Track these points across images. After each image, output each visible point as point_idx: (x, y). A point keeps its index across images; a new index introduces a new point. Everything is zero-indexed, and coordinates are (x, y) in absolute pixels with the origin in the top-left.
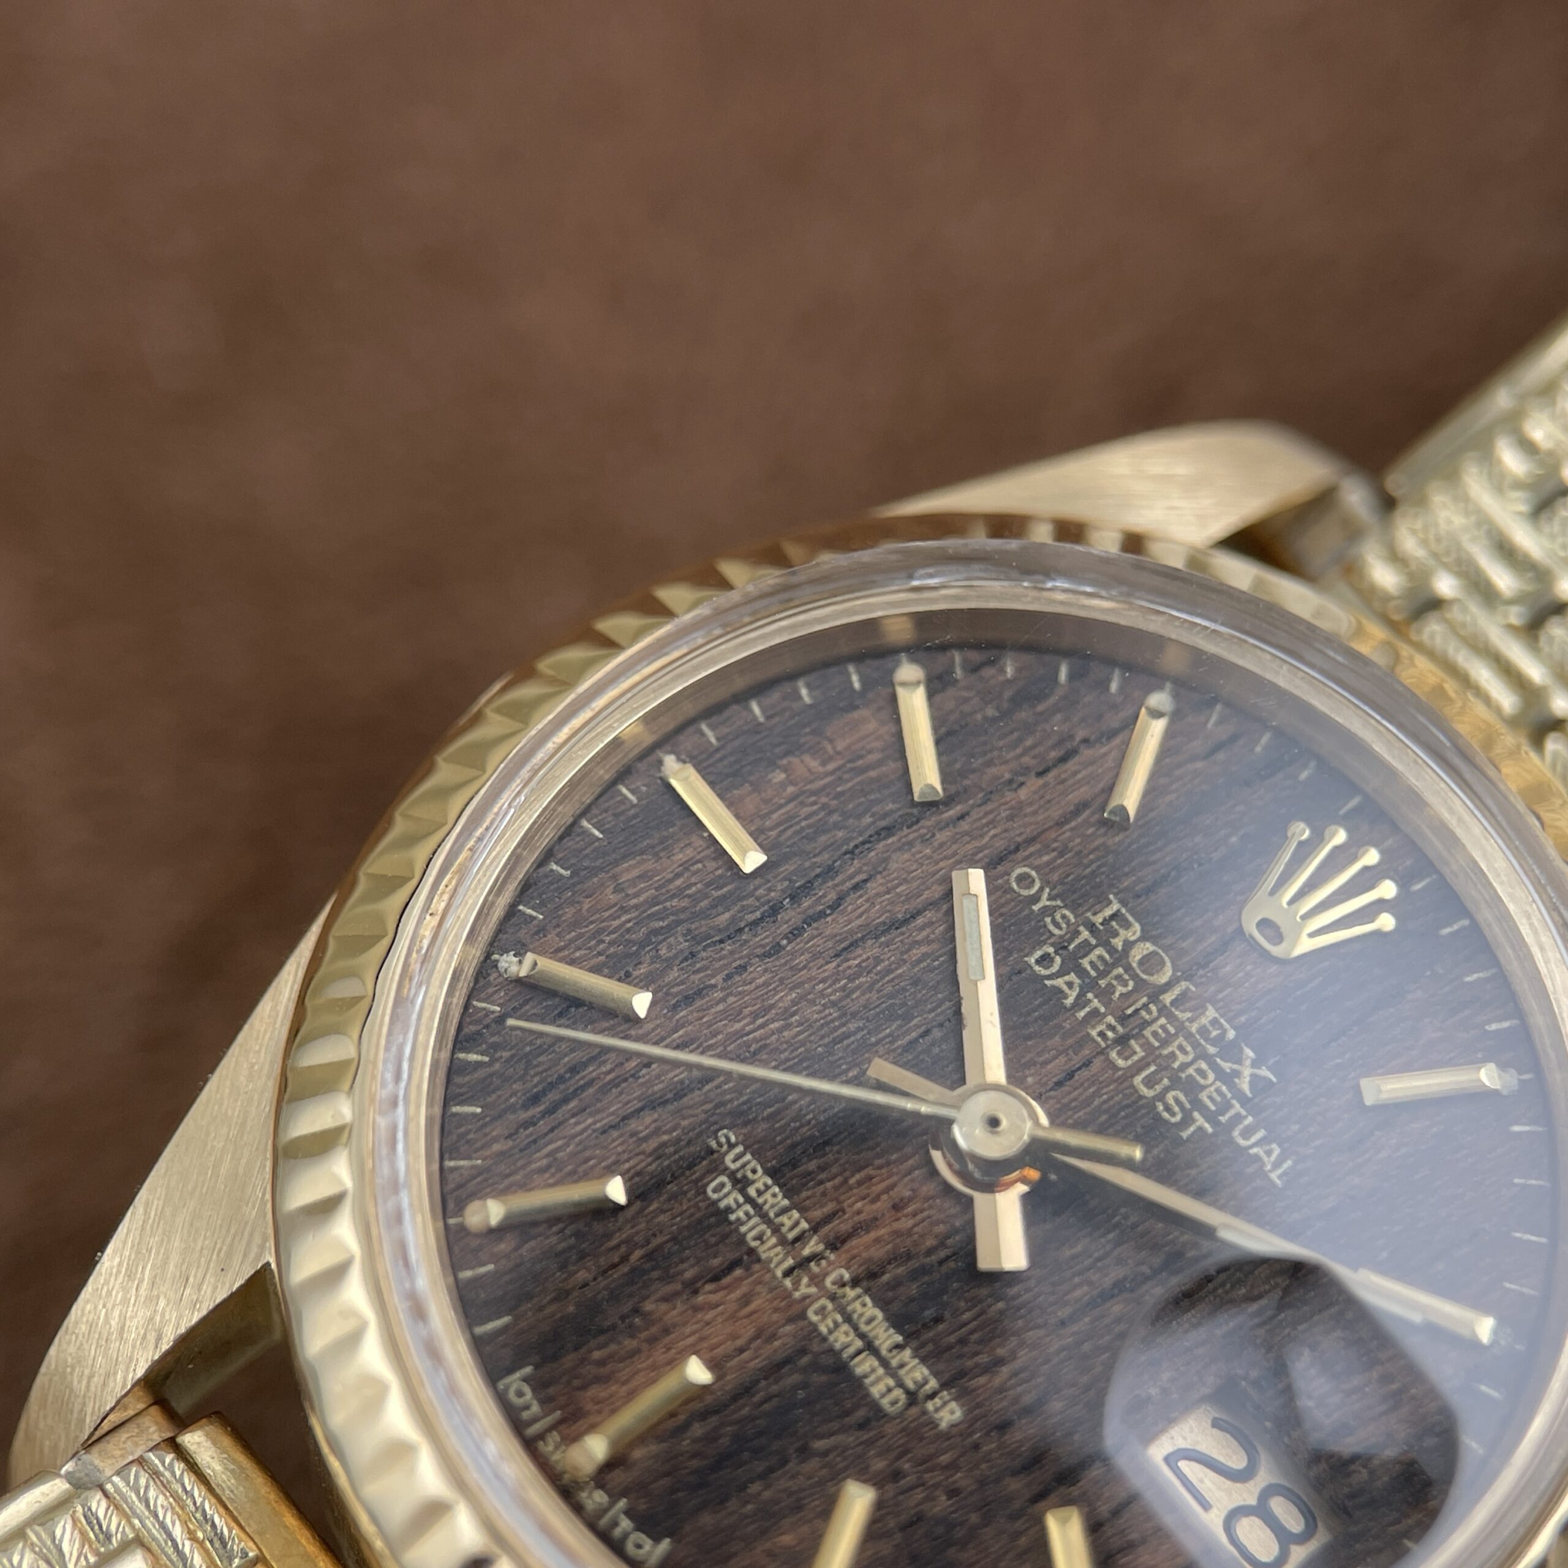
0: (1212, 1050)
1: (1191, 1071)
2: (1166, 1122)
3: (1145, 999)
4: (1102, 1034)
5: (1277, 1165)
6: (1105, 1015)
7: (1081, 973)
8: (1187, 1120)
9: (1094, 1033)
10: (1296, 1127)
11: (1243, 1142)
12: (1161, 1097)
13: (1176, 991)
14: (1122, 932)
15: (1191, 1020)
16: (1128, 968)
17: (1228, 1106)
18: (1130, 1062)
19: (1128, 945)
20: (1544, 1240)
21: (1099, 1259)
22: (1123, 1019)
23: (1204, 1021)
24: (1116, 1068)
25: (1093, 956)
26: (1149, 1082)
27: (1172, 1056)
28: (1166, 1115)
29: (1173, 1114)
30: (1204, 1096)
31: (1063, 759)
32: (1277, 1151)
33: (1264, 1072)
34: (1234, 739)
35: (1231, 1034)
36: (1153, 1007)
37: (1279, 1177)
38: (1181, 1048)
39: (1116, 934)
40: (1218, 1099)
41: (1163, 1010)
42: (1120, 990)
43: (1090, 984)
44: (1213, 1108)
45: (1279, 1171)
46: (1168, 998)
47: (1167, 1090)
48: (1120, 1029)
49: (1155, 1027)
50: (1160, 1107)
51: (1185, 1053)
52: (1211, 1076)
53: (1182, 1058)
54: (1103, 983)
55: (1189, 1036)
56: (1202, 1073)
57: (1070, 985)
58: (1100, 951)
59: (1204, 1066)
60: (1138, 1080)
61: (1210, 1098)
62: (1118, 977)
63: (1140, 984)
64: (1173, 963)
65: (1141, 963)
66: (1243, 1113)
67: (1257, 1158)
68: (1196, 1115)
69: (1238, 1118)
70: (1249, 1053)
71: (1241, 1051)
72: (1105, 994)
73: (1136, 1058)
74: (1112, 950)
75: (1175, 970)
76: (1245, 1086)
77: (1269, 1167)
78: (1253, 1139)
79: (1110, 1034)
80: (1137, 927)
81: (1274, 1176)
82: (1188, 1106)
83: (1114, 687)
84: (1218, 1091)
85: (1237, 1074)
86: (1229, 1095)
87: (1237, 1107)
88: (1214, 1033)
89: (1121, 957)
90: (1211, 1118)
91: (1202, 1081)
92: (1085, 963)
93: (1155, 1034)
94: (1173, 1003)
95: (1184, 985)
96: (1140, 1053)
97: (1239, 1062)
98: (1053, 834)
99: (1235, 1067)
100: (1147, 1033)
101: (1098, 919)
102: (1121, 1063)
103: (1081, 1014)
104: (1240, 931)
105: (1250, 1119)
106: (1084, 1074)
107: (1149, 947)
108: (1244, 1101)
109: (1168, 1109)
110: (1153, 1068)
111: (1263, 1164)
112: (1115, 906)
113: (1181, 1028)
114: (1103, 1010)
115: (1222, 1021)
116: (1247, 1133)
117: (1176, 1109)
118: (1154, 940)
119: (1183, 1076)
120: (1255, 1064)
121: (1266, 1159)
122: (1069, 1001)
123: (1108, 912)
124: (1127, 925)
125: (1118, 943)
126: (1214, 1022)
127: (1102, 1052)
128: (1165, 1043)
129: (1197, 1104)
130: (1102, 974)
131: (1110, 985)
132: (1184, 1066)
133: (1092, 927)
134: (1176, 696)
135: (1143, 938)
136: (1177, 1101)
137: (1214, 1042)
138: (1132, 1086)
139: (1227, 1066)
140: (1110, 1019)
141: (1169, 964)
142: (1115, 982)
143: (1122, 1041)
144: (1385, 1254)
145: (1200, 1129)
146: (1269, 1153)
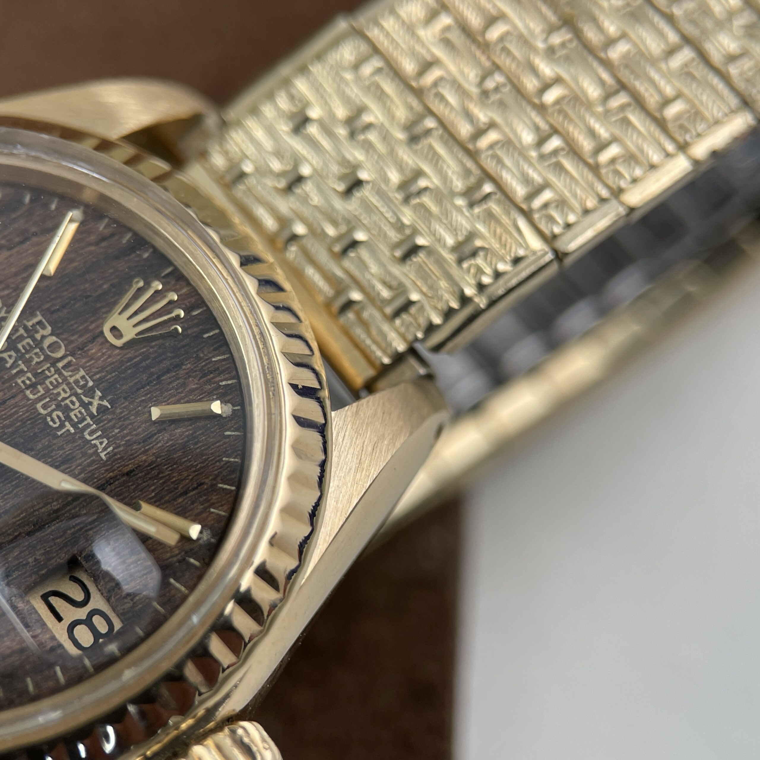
0: (79, 391)
1: (67, 401)
2: (51, 427)
3: (49, 365)
4: (23, 382)
5: (105, 449)
6: (26, 372)
7: (17, 351)
8: (62, 426)
9: (19, 381)
10: (117, 431)
11: (88, 437)
12: (50, 414)
13: (65, 361)
14: (41, 331)
15: (71, 376)
16: (42, 349)
17: (84, 419)
18: (36, 396)
19: (43, 337)
20: (233, 488)
21: (6, 494)
22: (35, 375)
23: (78, 376)
24: (29, 399)
25: (24, 343)
26: (44, 407)
27: (59, 394)
28: (51, 423)
29: (55, 423)
30: (72, 415)
31: (22, 242)
32: (106, 442)
33: (105, 403)
34: (112, 235)
35: (91, 384)
36: (52, 369)
37: (105, 455)
38: (64, 390)
39: (37, 332)
40: (79, 416)
41: (58, 371)
42: (36, 360)
43: (21, 357)
44: (76, 420)
45: (105, 452)
46: (60, 365)
47: (53, 411)
48: (33, 380)
49: (52, 379)
50: (49, 419)
51: (65, 392)
52: (77, 404)
53: (63, 395)
54: (27, 356)
55: (68, 384)
56: (73, 403)
57: (10, 357)
58: (29, 340)
59: (74, 399)
60: (39, 406)
61: (75, 415)
62: (36, 354)
63: (47, 358)
64: (65, 346)
65: (49, 346)
66: (92, 423)
67: (95, 446)
68: (67, 424)
69: (88, 425)
70: (99, 393)
71: (95, 392)
72: (28, 362)
73: (39, 394)
74: (34, 340)
75: (66, 350)
76: (94, 410)
77: (100, 451)
78: (95, 436)
79: (28, 382)
80: (49, 328)
81: (103, 455)
82: (63, 419)
83: (53, 207)
84: (80, 412)
85: (90, 403)
86: (85, 414)
87: (89, 420)
88: (82, 383)
89: (39, 344)
90: (74, 425)
91: (72, 407)
92: (20, 346)
93: (51, 383)
94: (63, 367)
95: (70, 358)
96: (42, 392)
97: (93, 398)
98: (11, 280)
99: (90, 400)
100: (47, 382)
101: (30, 324)
102: (31, 396)
103: (15, 371)
104: (102, 333)
105: (95, 426)
106: (12, 401)
107: (54, 339)
108: (92, 416)
109: (53, 420)
110: (48, 400)
111: (98, 449)
112: (39, 318)
113: (65, 379)
114: (26, 369)
115: (87, 377)
116: (91, 433)
117: (57, 420)
118: (57, 336)
119: (63, 404)
120: (101, 399)
121: (99, 446)
122: (8, 365)
123: (35, 320)
124: (44, 328)
125: (38, 336)
126: (83, 377)
127: (22, 391)
128: (55, 387)
129: (68, 418)
130: (27, 352)
131: (31, 357)
132: (64, 399)
133: (26, 328)
134: (85, 213)
135: (52, 334)
136: (58, 417)
137: (82, 387)
138: (35, 408)
139: (86, 400)
140: (29, 375)
141: (63, 348)
142: (34, 356)
143: (33, 386)
144: (153, 494)
145: (68, 430)
146: (101, 443)
